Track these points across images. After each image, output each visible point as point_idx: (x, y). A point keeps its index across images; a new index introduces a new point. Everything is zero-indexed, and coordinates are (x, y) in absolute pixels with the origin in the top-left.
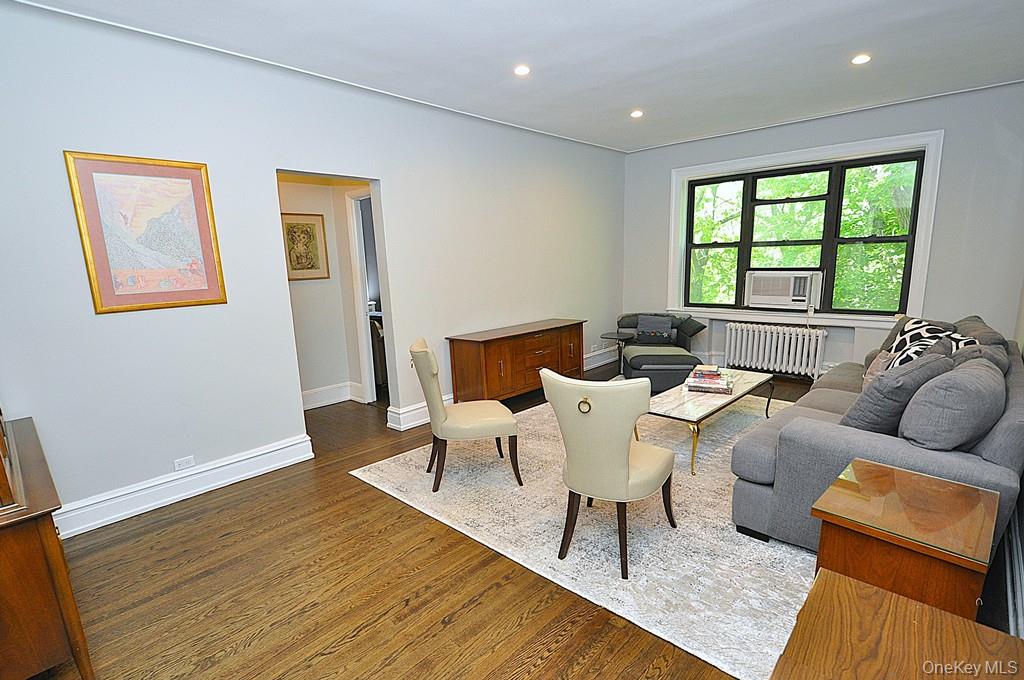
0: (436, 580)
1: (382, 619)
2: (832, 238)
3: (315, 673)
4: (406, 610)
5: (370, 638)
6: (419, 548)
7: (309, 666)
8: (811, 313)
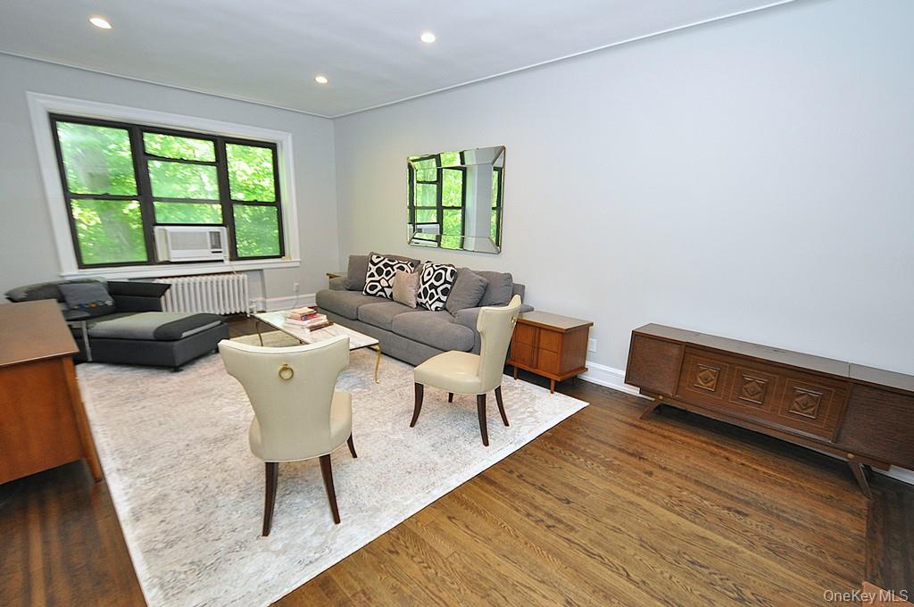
0: (518, 511)
1: (576, 541)
2: (227, 202)
3: (648, 576)
4: (561, 526)
5: (600, 545)
6: (467, 527)
7: (644, 582)
8: (227, 262)
